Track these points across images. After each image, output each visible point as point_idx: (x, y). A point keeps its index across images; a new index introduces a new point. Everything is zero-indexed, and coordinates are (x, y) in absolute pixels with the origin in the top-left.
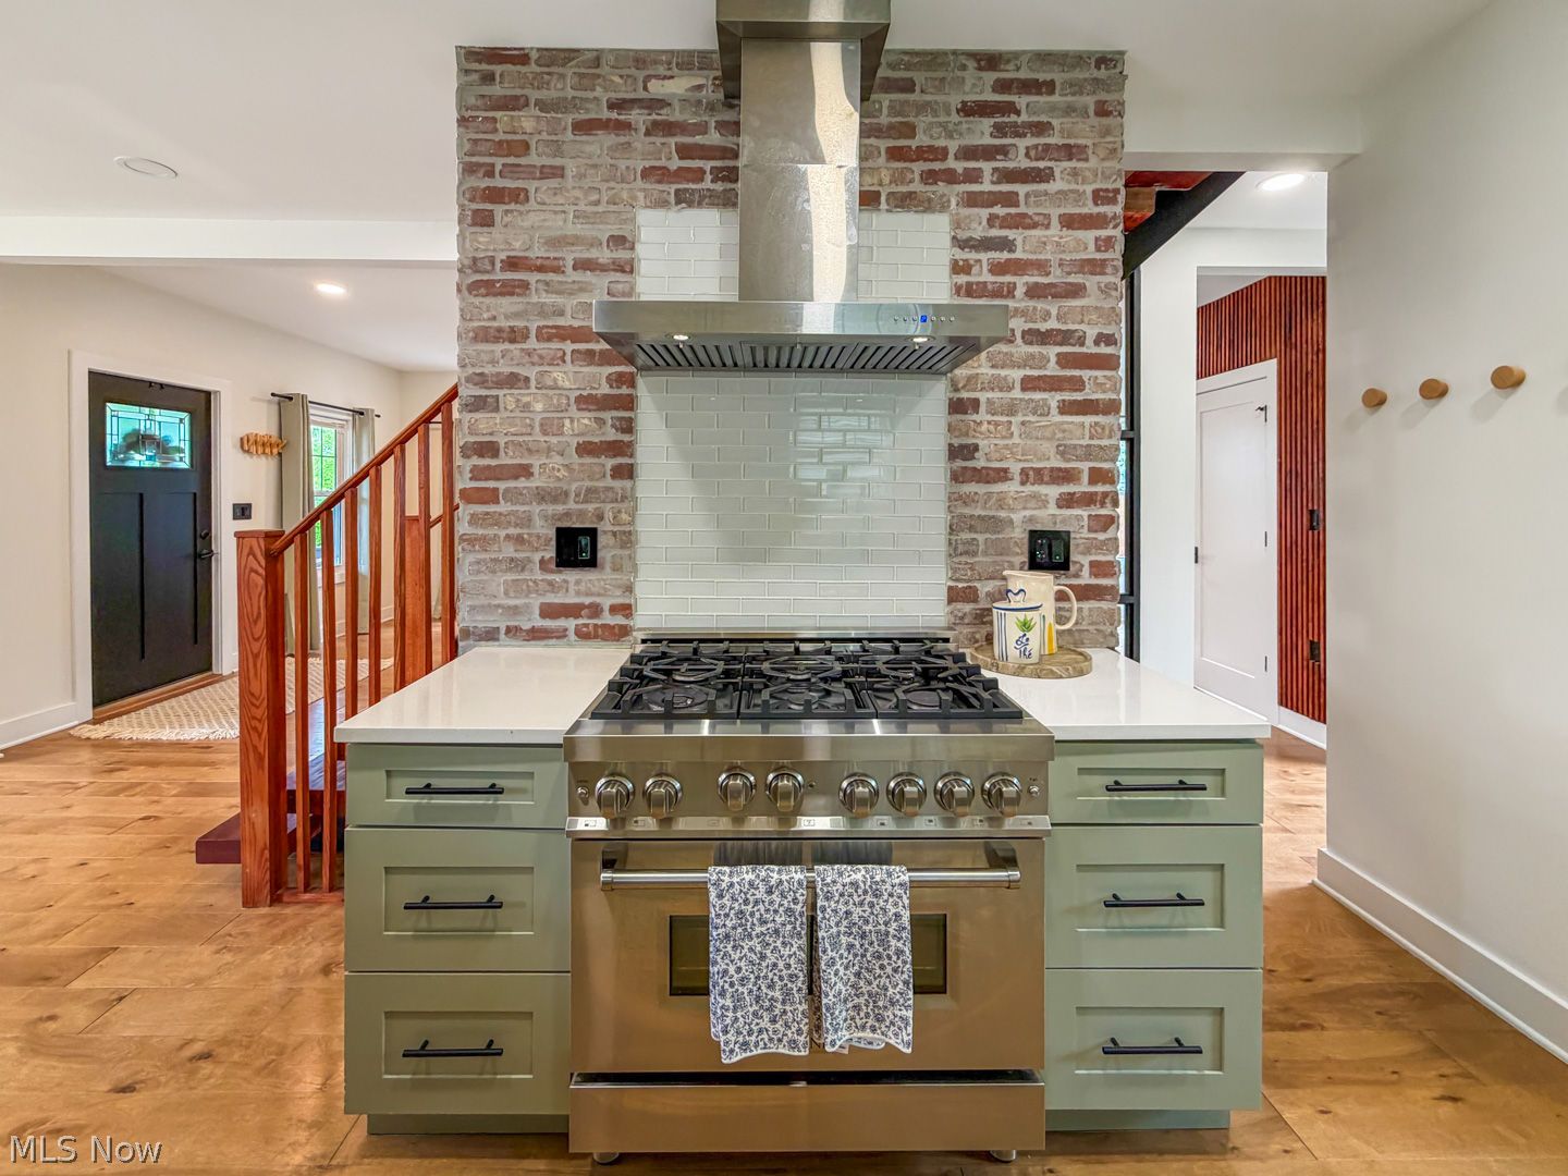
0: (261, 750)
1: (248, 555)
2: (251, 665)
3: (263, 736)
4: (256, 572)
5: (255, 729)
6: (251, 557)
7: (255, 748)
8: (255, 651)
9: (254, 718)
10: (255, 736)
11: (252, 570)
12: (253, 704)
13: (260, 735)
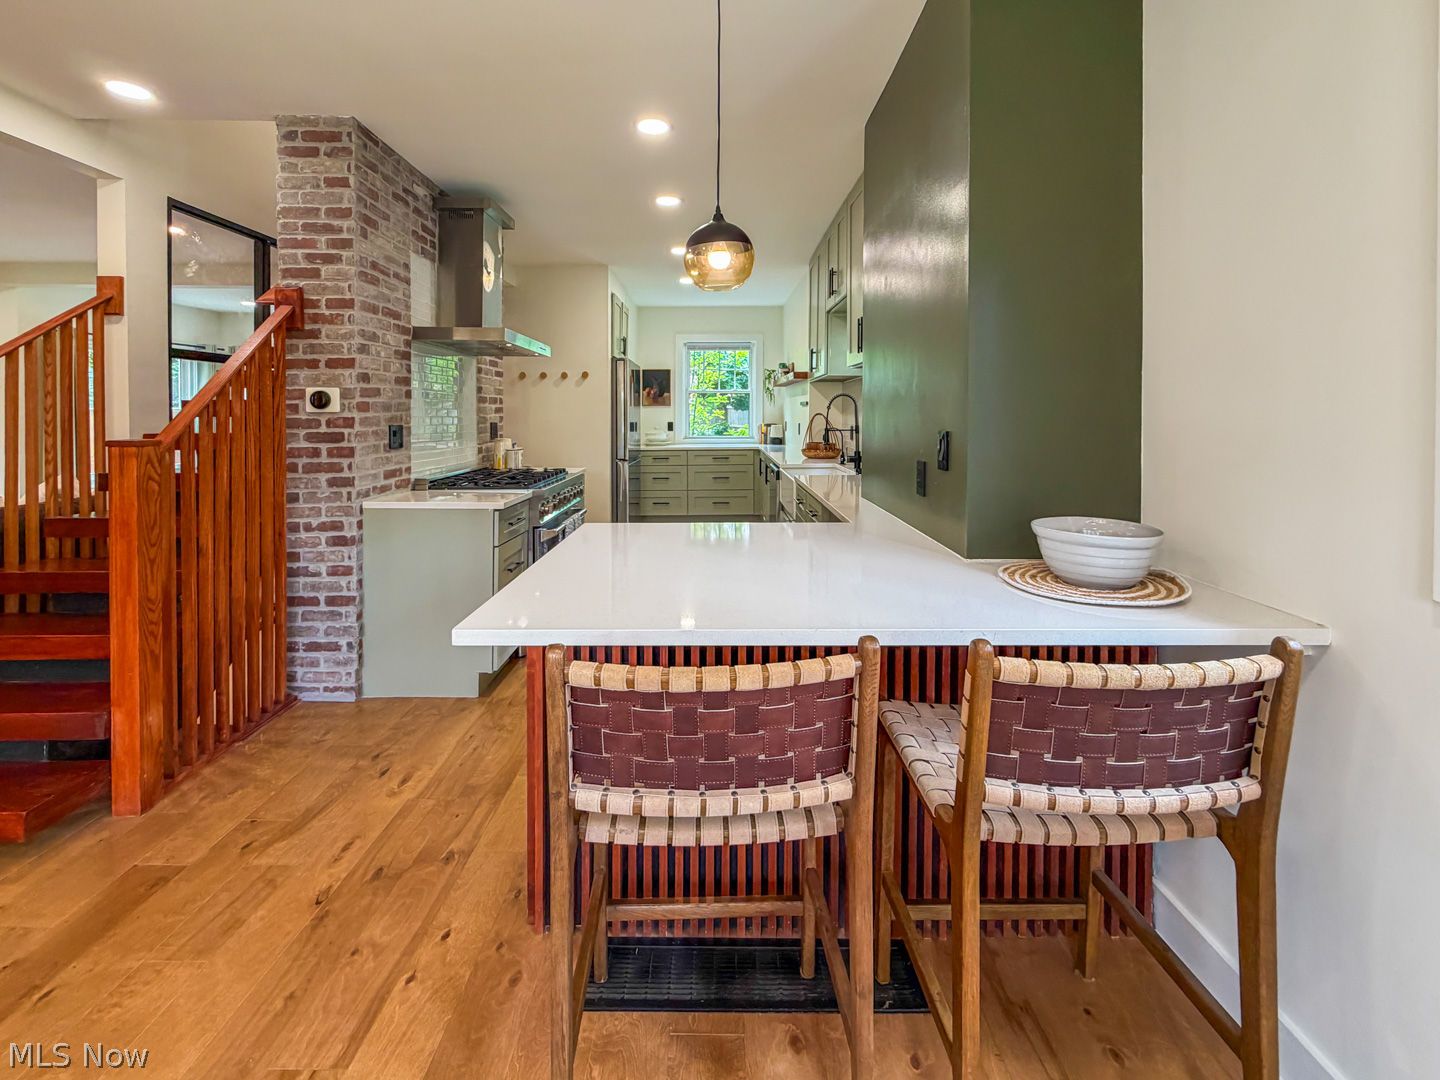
0: (157, 652)
1: (147, 464)
2: (149, 572)
3: (158, 641)
4: (153, 480)
5: (152, 633)
6: (149, 465)
7: (152, 652)
8: (152, 556)
9: (152, 623)
10: (151, 640)
11: (150, 478)
12: (150, 610)
13: (156, 638)
